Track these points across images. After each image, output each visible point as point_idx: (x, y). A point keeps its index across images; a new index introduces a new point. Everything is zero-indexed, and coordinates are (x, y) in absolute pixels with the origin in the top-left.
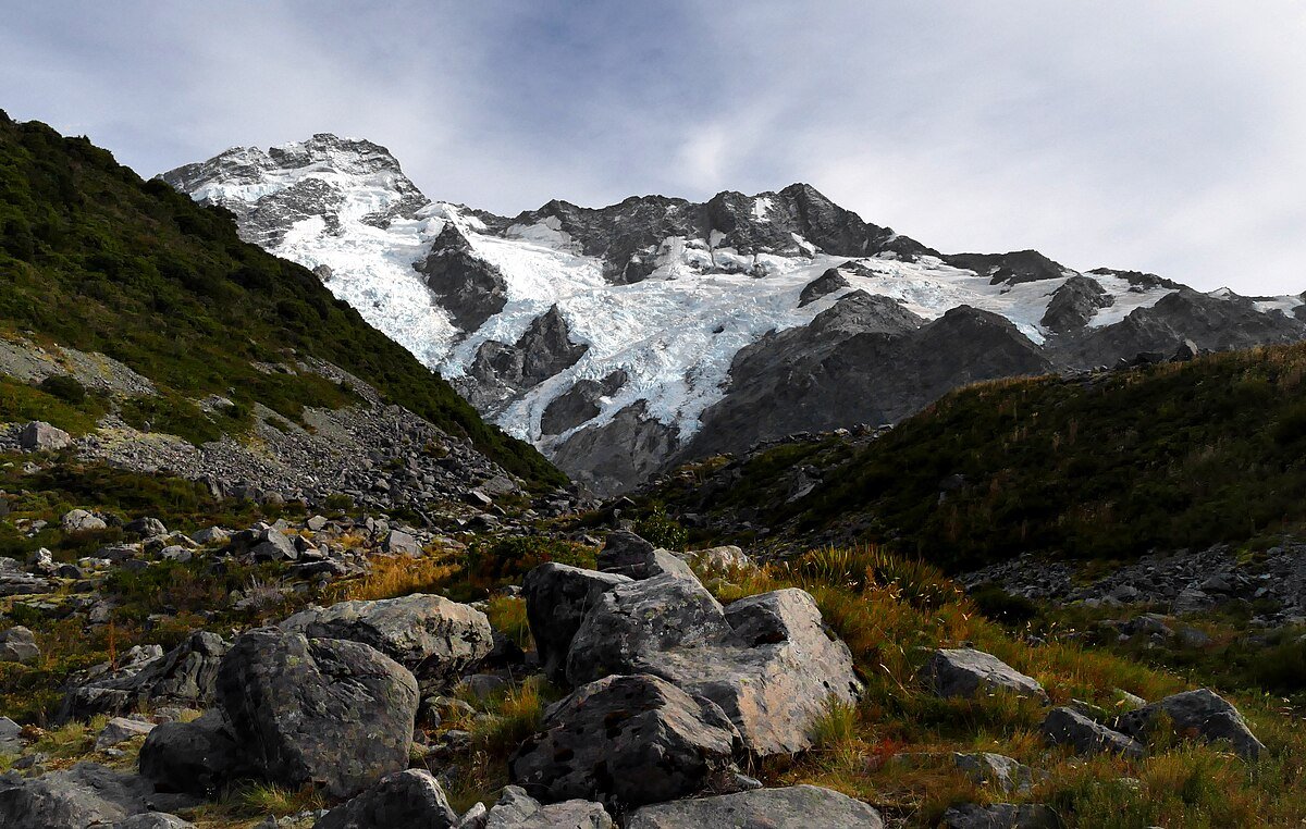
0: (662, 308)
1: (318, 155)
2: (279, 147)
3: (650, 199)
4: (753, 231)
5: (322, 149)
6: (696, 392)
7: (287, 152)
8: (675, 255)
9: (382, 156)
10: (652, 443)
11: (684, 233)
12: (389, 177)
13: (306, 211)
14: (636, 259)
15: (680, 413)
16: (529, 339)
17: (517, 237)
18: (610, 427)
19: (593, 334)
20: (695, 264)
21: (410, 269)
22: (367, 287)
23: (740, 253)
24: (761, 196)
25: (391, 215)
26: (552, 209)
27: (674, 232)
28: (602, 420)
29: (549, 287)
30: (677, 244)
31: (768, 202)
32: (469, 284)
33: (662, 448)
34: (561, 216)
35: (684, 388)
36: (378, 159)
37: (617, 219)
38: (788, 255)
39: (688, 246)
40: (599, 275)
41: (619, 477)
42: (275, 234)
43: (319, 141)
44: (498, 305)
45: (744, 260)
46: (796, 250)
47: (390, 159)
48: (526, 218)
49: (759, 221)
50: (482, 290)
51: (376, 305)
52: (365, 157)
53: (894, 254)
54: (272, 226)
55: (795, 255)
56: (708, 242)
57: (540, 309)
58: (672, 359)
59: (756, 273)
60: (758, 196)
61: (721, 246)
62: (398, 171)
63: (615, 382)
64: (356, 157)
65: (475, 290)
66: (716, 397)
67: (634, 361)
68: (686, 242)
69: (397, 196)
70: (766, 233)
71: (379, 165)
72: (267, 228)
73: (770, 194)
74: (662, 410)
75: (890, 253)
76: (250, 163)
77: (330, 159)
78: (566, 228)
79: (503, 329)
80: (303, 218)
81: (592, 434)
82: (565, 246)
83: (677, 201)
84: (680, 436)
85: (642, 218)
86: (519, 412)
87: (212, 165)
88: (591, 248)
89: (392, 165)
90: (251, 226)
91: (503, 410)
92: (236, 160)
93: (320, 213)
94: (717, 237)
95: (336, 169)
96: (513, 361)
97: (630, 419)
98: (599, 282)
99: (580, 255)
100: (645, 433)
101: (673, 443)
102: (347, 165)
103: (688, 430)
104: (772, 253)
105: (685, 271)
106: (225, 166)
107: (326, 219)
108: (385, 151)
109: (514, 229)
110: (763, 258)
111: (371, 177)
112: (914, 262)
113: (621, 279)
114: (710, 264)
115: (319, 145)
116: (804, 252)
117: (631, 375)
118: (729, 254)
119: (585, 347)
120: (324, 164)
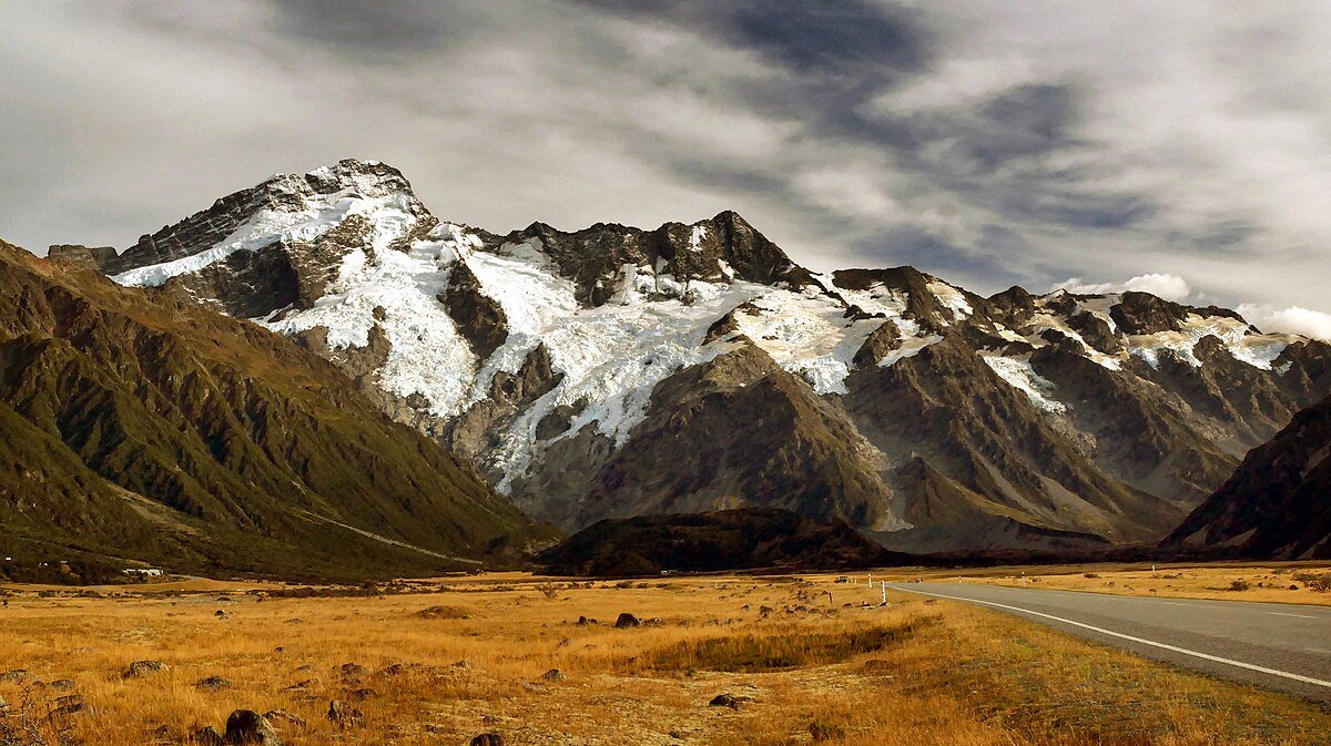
0: (614, 337)
1: (345, 180)
2: (313, 173)
3: (612, 227)
4: (688, 260)
5: (348, 174)
6: (628, 413)
7: (320, 178)
8: (628, 283)
9: (395, 178)
10: (600, 448)
11: (636, 260)
12: (404, 199)
13: (350, 245)
14: (600, 285)
15: (617, 430)
16: (525, 370)
17: (509, 255)
18: (577, 439)
19: (566, 365)
20: (643, 290)
21: (436, 301)
22: (411, 324)
23: (677, 280)
24: (698, 224)
25: (410, 239)
26: (537, 230)
27: (629, 260)
28: (572, 433)
29: (536, 315)
30: (630, 269)
31: (702, 231)
32: (481, 318)
33: (606, 452)
34: (543, 238)
35: (621, 411)
36: (393, 181)
37: (586, 243)
38: (712, 282)
39: (639, 273)
40: (572, 298)
41: (580, 470)
42: (332, 270)
43: (344, 166)
44: (502, 336)
45: (679, 287)
46: (719, 276)
47: (402, 181)
48: (515, 237)
49: (693, 250)
50: (489, 321)
51: (419, 338)
52: (382, 179)
53: (787, 284)
54: (330, 263)
55: (718, 280)
56: (654, 268)
57: (531, 344)
58: (616, 386)
59: (687, 300)
60: (696, 224)
61: (664, 273)
62: (410, 193)
63: (580, 406)
64: (375, 180)
65: (485, 322)
66: (641, 417)
67: (592, 390)
68: (637, 269)
69: (412, 220)
70: (698, 261)
71: (394, 186)
72: (326, 265)
73: (704, 222)
74: (607, 427)
75: (785, 284)
76: (293, 191)
77: (355, 185)
78: (547, 250)
79: (508, 360)
80: (348, 252)
81: (566, 443)
82: (546, 267)
83: (633, 230)
84: (616, 445)
85: (605, 245)
86: (522, 426)
87: (261, 191)
88: (566, 270)
89: (404, 187)
90: (314, 264)
91: (512, 423)
92: (281, 188)
93: (359, 246)
94: (662, 263)
95: (361, 195)
96: (516, 386)
97: (587, 433)
98: (572, 304)
99: (558, 276)
100: (596, 443)
101: (612, 449)
102: (369, 189)
103: (621, 440)
104: (700, 280)
105: (635, 297)
106: (273, 193)
107: (365, 251)
108: (398, 173)
109: (506, 247)
110: (693, 284)
111: (389, 199)
112: (800, 292)
113: (588, 301)
114: (653, 290)
115: (345, 170)
116: (725, 278)
117: (590, 400)
118: (668, 281)
119: (562, 375)
120: (351, 190)
